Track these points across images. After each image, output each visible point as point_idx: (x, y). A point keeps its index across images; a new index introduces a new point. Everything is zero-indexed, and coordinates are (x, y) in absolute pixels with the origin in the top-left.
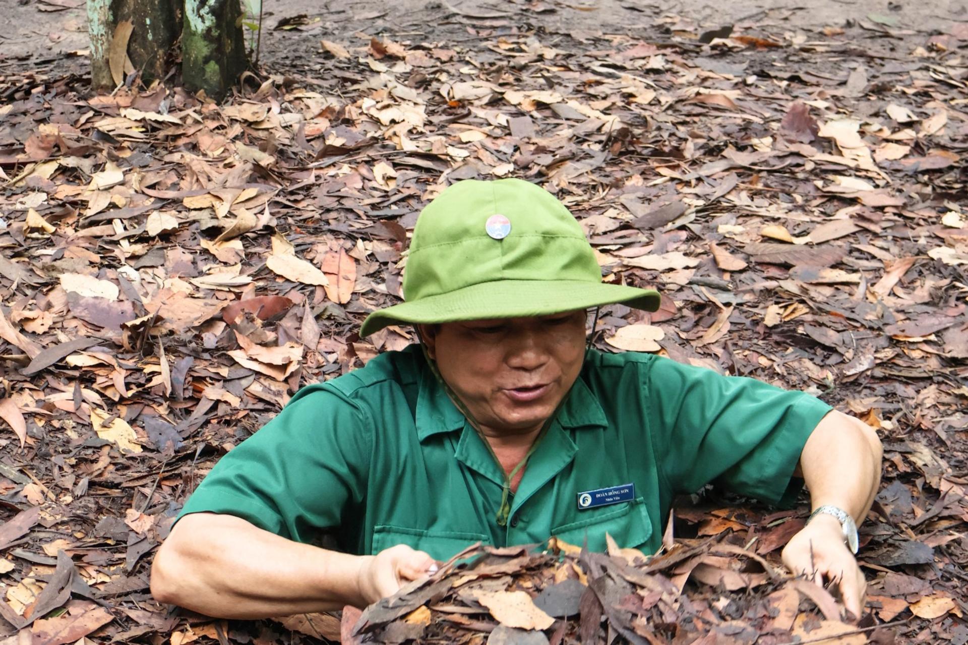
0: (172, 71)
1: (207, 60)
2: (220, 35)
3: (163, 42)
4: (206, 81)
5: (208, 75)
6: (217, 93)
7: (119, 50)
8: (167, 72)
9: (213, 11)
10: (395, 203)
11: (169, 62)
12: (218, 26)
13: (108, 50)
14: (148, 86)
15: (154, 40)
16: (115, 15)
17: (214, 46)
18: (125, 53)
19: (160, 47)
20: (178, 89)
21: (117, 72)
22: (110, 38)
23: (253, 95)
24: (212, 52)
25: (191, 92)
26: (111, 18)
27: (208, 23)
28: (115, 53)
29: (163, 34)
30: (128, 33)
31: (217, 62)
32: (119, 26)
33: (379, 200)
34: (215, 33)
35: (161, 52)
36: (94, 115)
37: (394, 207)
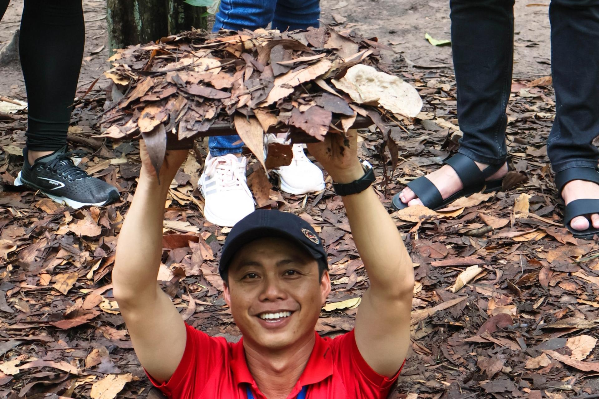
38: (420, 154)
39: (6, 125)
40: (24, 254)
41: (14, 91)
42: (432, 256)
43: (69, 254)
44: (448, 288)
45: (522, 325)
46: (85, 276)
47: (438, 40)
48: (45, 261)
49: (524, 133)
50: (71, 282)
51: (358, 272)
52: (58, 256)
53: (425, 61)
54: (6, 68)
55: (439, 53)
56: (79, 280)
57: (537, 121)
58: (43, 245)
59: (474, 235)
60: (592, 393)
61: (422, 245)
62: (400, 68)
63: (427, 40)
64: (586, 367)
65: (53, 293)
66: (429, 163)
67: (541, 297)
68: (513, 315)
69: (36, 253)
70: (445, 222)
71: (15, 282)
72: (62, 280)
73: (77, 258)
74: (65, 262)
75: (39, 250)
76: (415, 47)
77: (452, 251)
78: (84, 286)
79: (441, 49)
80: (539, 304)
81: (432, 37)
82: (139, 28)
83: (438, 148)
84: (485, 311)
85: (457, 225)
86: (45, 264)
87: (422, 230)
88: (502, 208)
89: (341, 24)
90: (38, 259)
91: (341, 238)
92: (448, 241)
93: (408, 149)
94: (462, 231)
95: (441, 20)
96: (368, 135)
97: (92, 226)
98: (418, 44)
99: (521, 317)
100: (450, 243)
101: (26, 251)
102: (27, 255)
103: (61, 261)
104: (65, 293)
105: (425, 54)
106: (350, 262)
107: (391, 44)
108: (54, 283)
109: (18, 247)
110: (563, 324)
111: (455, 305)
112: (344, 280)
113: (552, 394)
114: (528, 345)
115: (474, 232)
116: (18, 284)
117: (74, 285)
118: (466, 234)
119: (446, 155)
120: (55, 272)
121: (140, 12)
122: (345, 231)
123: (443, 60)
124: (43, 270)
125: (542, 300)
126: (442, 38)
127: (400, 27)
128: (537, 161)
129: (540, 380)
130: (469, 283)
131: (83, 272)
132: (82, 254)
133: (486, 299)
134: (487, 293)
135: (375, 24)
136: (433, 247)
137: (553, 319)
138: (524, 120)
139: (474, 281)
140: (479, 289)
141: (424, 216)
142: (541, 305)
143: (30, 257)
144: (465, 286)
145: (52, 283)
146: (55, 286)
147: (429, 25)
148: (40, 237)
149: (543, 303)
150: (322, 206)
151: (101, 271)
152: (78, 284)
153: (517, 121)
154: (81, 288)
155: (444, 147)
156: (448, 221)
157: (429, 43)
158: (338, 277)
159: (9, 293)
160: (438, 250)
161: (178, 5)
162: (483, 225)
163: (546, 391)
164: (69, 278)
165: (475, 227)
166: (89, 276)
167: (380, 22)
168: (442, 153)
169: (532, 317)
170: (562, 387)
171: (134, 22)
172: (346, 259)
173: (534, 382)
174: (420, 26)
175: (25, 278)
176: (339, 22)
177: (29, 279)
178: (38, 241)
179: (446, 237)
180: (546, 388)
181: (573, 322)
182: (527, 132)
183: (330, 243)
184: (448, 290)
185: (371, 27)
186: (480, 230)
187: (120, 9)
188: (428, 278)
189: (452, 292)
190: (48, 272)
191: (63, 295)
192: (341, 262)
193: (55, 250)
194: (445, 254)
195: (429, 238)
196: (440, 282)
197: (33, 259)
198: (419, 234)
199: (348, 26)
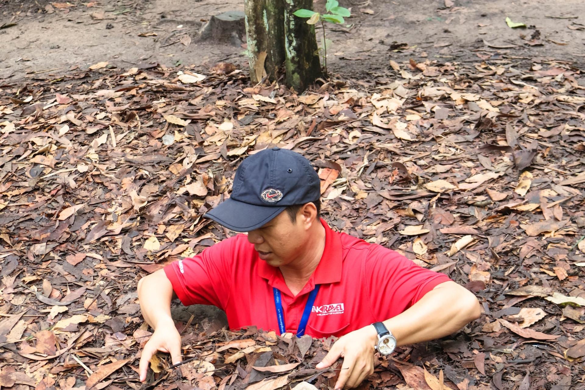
0: (282, 77)
1: (293, 72)
2: (299, 60)
3: (278, 62)
4: (293, 82)
5: (294, 80)
6: (299, 89)
7: (260, 65)
8: (279, 77)
9: (295, 49)
10: (350, 151)
11: (280, 73)
12: (298, 55)
13: (255, 65)
14: (271, 83)
15: (275, 61)
16: (259, 48)
17: (296, 66)
18: (263, 67)
19: (276, 64)
20: (282, 86)
21: (259, 76)
22: (256, 59)
23: (317, 91)
24: (295, 69)
25: (288, 87)
26: (256, 50)
27: (293, 55)
28: (259, 66)
29: (278, 58)
30: (265, 57)
31: (298, 74)
32: (260, 54)
33: (342, 149)
34: (296, 59)
35: (276, 67)
36: (242, 97)
37: (349, 153)
38: (457, 133)
39: (179, 95)
40: (151, 208)
41: (204, 62)
42: (442, 223)
43: (182, 210)
44: (446, 253)
45: (491, 290)
46: (189, 228)
47: (515, 23)
48: (165, 214)
49: (543, 115)
50: (179, 232)
51: (384, 234)
52: (173, 212)
53: (499, 42)
54: (205, 43)
55: (512, 35)
56: (184, 231)
57: (557, 104)
58: (165, 201)
59: (478, 206)
60: (526, 358)
61: (437, 213)
62: (478, 48)
63: (506, 23)
64: (528, 335)
65: (165, 239)
66: (463, 140)
67: (513, 265)
68: (487, 281)
69: (160, 208)
70: (459, 193)
71: (140, 230)
72: (173, 230)
73: (186, 213)
74: (178, 216)
75: (162, 206)
76: (496, 28)
77: (458, 219)
78: (187, 236)
79: (514, 31)
80: (510, 271)
81: (512, 20)
82: (267, 30)
83: (472, 126)
84: (467, 275)
85: (467, 197)
86: (164, 216)
87: (440, 200)
88: (507, 183)
89: (448, 8)
90: (161, 212)
91: (379, 204)
92: (457, 211)
93: (450, 128)
94: (470, 203)
95: (523, 4)
96: (424, 115)
97: (202, 188)
98: (499, 26)
99: (493, 282)
100: (458, 213)
101: (153, 206)
102: (153, 209)
103: (175, 215)
104: (173, 241)
105: (501, 36)
106: (381, 224)
107: (479, 26)
108: (167, 232)
109: (148, 202)
110: (522, 291)
111: (445, 269)
112: (373, 240)
113: (495, 357)
114: (491, 309)
115: (479, 203)
116: (141, 232)
117: (180, 235)
118: (472, 205)
119: (477, 134)
120: (168, 224)
121: (267, 18)
122: (384, 198)
123: (512, 41)
124: (161, 222)
125: (513, 268)
126: (519, 22)
127: (491, 11)
128: (545, 141)
129: (489, 342)
130: (462, 249)
131: (188, 225)
132: (190, 210)
133: (470, 264)
134: (473, 259)
135: (474, 8)
136: (444, 215)
137: (517, 286)
138: (548, 103)
139: (466, 247)
140: (468, 256)
141: (444, 188)
142: (511, 273)
143: (155, 211)
144: (459, 251)
145: (165, 232)
146: (167, 235)
147: (512, 9)
148: (165, 196)
149: (514, 270)
150: (374, 175)
151: (199, 225)
152: (183, 234)
153: (541, 103)
154: (185, 237)
155: (477, 126)
156: (461, 193)
157: (507, 25)
158: (369, 237)
159: (134, 239)
160: (447, 218)
161: (290, 15)
162: (487, 197)
163: (491, 354)
164: (177, 229)
165: (480, 199)
166: (192, 228)
167: (478, 6)
168: (474, 131)
169: (501, 283)
170: (505, 350)
171: (263, 25)
172: (378, 221)
173: (485, 344)
174: (506, 11)
175: (148, 228)
176: (447, 6)
177: (150, 229)
178: (162, 198)
179: (456, 207)
180: (491, 351)
181: (530, 290)
182: (546, 113)
183: (371, 207)
184: (445, 254)
185: (470, 11)
186: (483, 203)
187: (254, 16)
188: (432, 243)
189: (448, 256)
190: (164, 224)
191: (171, 242)
192: (375, 224)
193: (173, 206)
194: (451, 222)
195: (443, 207)
196: (441, 247)
197: (157, 212)
198: (436, 203)
199: (453, 10)
